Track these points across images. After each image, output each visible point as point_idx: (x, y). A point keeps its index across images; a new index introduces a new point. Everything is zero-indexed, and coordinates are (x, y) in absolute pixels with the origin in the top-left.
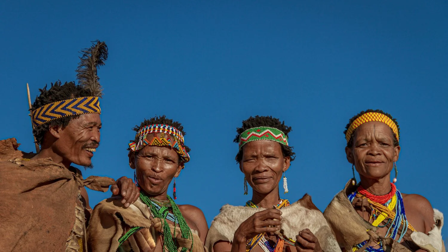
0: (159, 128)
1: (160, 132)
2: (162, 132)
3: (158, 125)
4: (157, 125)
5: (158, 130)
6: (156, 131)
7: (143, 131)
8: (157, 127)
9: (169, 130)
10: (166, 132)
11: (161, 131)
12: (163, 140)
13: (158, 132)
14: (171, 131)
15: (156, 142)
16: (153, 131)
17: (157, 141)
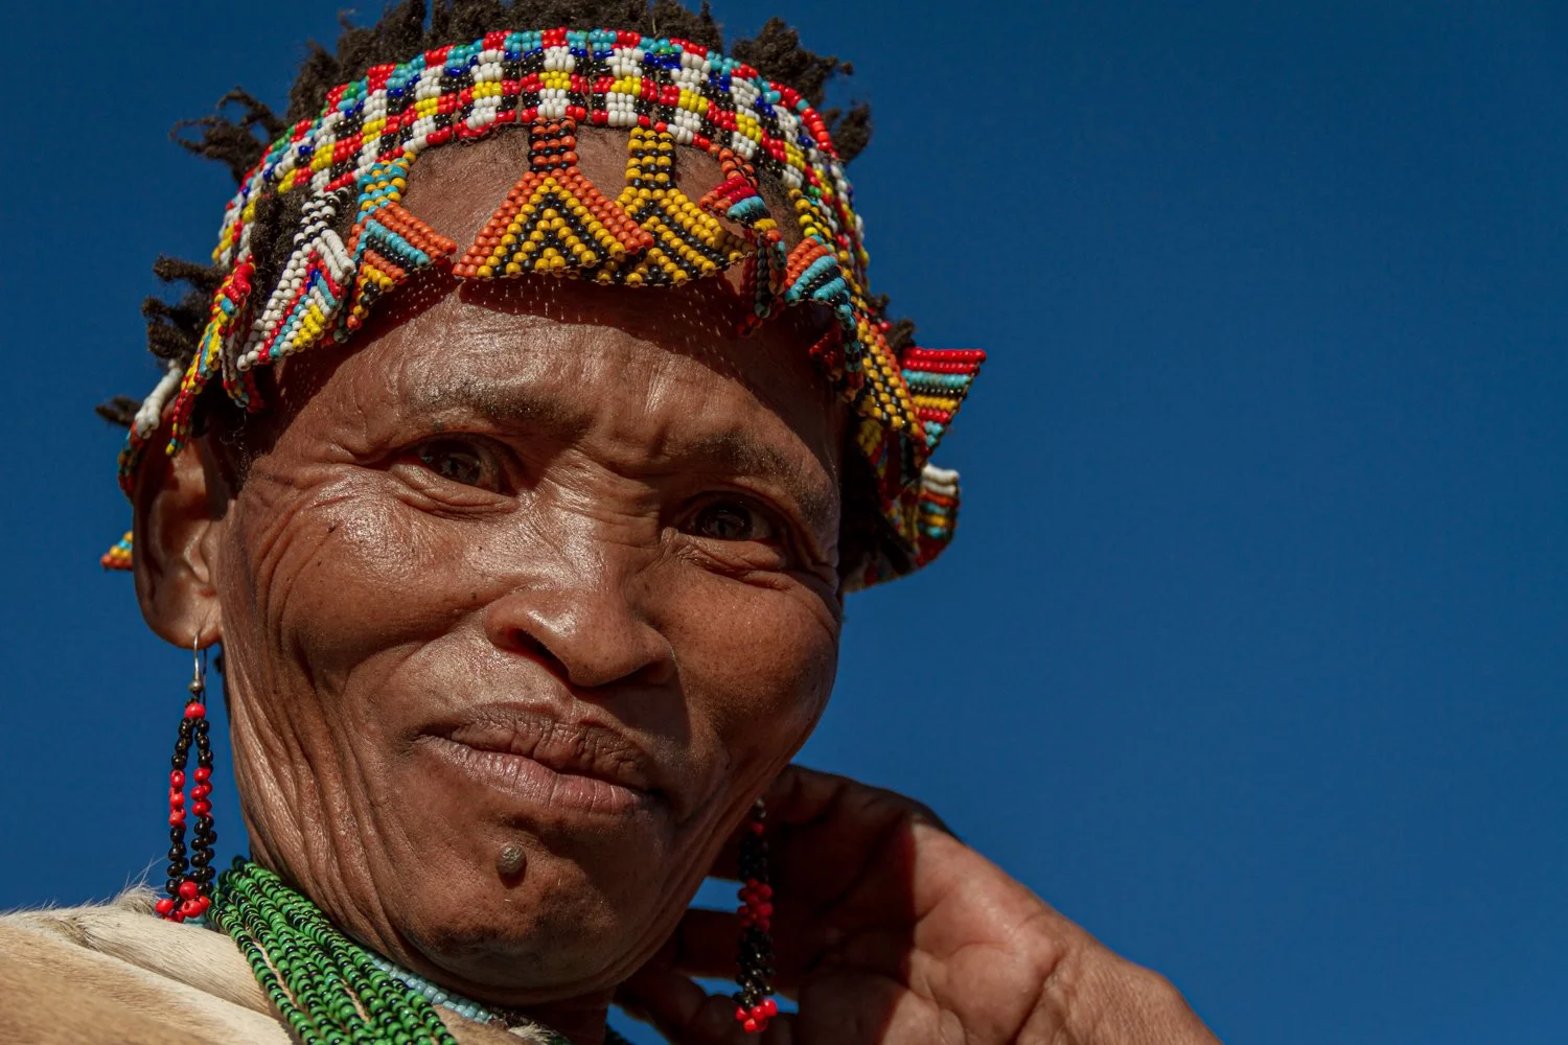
0: (591, 71)
1: (613, 116)
2: (632, 117)
3: (578, 38)
4: (561, 40)
5: (570, 95)
6: (554, 102)
7: (350, 128)
8: (558, 57)
9: (728, 104)
10: (685, 125)
11: (620, 108)
12: (652, 207)
13: (580, 120)
14: (746, 118)
15: (552, 238)
16: (508, 102)
17: (573, 221)
